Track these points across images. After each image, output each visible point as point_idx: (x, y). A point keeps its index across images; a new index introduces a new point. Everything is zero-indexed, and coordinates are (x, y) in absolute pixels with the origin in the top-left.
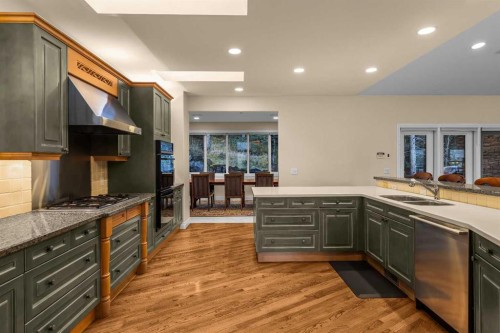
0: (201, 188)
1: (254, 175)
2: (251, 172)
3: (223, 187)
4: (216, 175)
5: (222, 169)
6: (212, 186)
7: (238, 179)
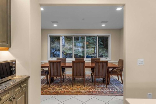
0: (55, 70)
1: (90, 59)
2: (87, 57)
3: (72, 69)
4: (67, 59)
5: (70, 56)
6: (63, 69)
7: (82, 64)
